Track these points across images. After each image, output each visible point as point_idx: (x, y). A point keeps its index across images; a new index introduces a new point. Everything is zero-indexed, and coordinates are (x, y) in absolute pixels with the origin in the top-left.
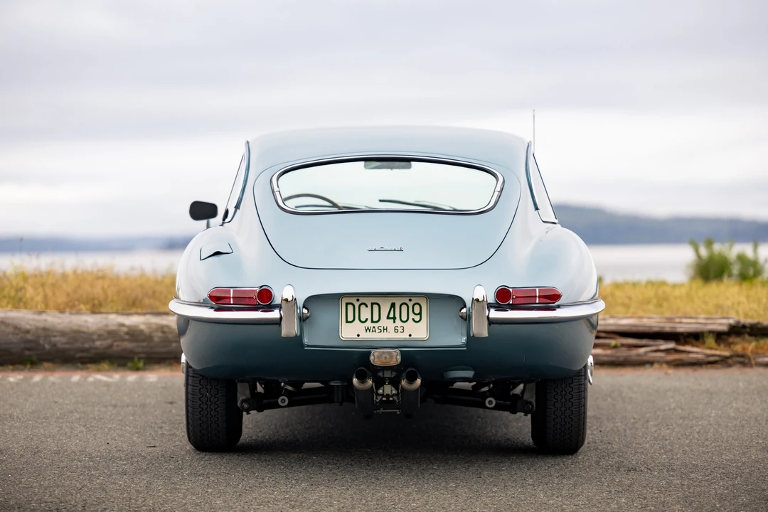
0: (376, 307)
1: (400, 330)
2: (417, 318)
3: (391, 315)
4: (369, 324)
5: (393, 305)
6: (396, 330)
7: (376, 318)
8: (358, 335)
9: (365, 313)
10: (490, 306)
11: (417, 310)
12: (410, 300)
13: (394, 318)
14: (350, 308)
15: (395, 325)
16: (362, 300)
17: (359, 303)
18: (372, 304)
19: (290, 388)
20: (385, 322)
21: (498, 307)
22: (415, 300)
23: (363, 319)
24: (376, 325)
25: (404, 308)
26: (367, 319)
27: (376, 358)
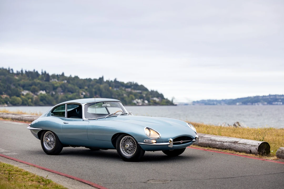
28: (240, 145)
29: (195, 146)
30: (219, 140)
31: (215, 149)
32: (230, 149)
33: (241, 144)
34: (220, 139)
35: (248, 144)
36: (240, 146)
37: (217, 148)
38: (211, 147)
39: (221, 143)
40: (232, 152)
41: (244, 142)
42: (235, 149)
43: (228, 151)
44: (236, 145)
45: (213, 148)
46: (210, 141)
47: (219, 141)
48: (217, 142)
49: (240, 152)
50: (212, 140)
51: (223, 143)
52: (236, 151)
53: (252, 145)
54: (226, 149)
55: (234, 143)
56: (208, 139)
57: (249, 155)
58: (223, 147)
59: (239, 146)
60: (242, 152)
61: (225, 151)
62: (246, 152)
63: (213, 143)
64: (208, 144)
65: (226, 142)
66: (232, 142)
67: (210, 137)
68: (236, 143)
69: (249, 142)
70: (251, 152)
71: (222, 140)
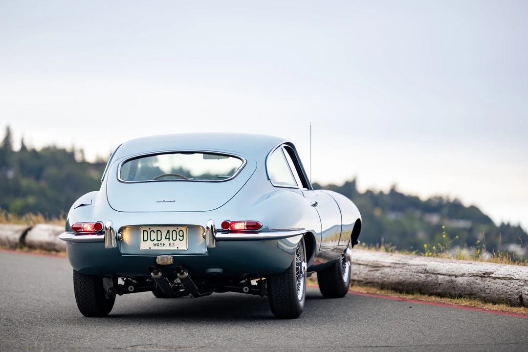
0: (159, 233)
1: (172, 245)
2: (181, 238)
3: (168, 237)
4: (155, 242)
5: (168, 231)
6: (170, 245)
7: (159, 239)
8: (150, 248)
9: (154, 236)
10: (218, 231)
11: (181, 234)
12: (178, 229)
13: (169, 239)
14: (146, 233)
15: (170, 242)
16: (152, 229)
17: (150, 230)
18: (157, 231)
19: (134, 281)
20: (164, 241)
21: (223, 232)
22: (180, 229)
23: (152, 239)
24: (159, 242)
25: (174, 233)
26: (154, 239)
27: (159, 261)
28: (495, 281)
29: (383, 292)
30: (444, 272)
31: (433, 298)
32: (471, 295)
33: (499, 278)
34: (448, 267)
35: (517, 277)
37: (438, 295)
38: (424, 294)
39: (450, 278)
40: (475, 303)
41: (506, 273)
42: (484, 295)
43: (465, 302)
44: (486, 283)
45: (430, 295)
46: (422, 275)
47: (444, 275)
48: (438, 276)
50: (427, 272)
51: (453, 278)
52: (485, 300)
53: (525, 281)
54: (460, 296)
55: (482, 277)
56: (420, 268)
57: (515, 309)
58: (453, 292)
59: (493, 284)
60: (500, 303)
61: (458, 301)
62: (511, 303)
63: (430, 279)
64: (417, 283)
65: (463, 275)
66: (477, 276)
67: (426, 263)
68: (486, 276)
69: (519, 273)
70: (521, 302)
71: (454, 270)
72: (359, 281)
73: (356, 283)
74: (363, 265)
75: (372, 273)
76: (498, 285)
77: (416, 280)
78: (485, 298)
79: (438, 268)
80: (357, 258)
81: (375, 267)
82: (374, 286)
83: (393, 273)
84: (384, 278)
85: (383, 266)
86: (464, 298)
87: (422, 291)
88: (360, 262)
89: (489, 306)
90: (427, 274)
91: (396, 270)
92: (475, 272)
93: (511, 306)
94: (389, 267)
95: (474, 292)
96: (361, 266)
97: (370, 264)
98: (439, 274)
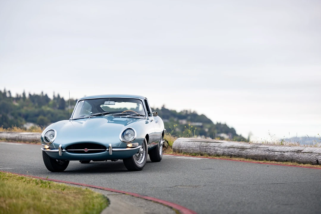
28: (304, 154)
29: (247, 160)
30: (278, 150)
31: (274, 162)
32: (292, 160)
33: (306, 153)
34: (279, 148)
35: (315, 152)
36: (305, 156)
37: (276, 160)
38: (268, 160)
39: (281, 153)
40: (295, 164)
41: (309, 150)
42: (299, 160)
43: (290, 163)
44: (299, 155)
45: (271, 161)
46: (267, 152)
47: (278, 152)
48: (275, 152)
49: (304, 163)
50: (269, 151)
51: (283, 153)
52: (299, 163)
53: (319, 154)
54: (287, 161)
55: (297, 152)
56: (265, 149)
57: (315, 166)
58: (283, 159)
59: (303, 155)
60: (307, 164)
61: (286, 163)
62: (312, 163)
63: (271, 154)
64: (265, 156)
65: (287, 152)
66: (295, 152)
67: (268, 147)
68: (299, 152)
69: (315, 150)
70: (317, 163)
71: (283, 149)
72: (234, 155)
73: (233, 156)
74: (236, 148)
75: (241, 151)
76: (306, 156)
77: (264, 154)
78: (299, 161)
79: (274, 149)
80: (232, 145)
81: (242, 149)
82: (242, 157)
83: (251, 151)
84: (247, 153)
85: (247, 148)
86: (289, 161)
87: (267, 159)
88: (234, 147)
89: (302, 165)
90: (269, 152)
91: (253, 150)
92: (293, 150)
93: (312, 165)
94: (250, 149)
95: (293, 159)
96: (235, 149)
97: (240, 148)
98: (275, 151)
